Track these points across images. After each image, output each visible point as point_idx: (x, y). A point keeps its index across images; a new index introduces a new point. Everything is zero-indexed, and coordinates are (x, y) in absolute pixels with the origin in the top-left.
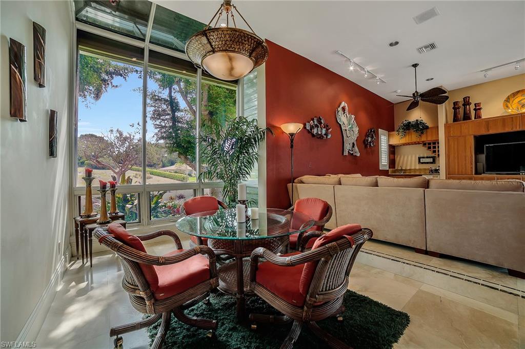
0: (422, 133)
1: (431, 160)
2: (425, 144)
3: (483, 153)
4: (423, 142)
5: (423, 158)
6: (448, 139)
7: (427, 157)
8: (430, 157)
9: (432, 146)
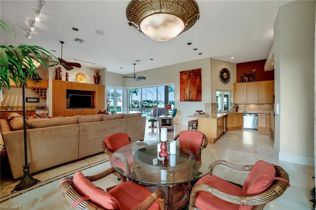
0: (38, 82)
1: (36, 100)
2: (34, 89)
3: (69, 98)
4: (33, 87)
5: (30, 98)
6: (54, 89)
7: (33, 98)
8: (35, 98)
9: (40, 91)
